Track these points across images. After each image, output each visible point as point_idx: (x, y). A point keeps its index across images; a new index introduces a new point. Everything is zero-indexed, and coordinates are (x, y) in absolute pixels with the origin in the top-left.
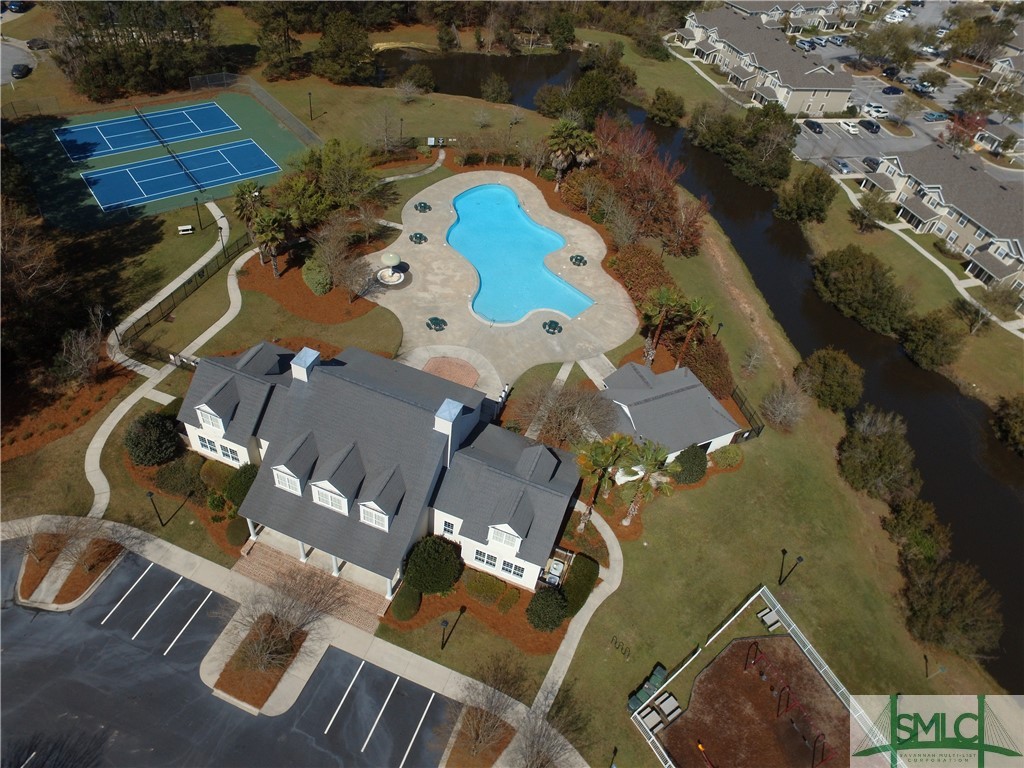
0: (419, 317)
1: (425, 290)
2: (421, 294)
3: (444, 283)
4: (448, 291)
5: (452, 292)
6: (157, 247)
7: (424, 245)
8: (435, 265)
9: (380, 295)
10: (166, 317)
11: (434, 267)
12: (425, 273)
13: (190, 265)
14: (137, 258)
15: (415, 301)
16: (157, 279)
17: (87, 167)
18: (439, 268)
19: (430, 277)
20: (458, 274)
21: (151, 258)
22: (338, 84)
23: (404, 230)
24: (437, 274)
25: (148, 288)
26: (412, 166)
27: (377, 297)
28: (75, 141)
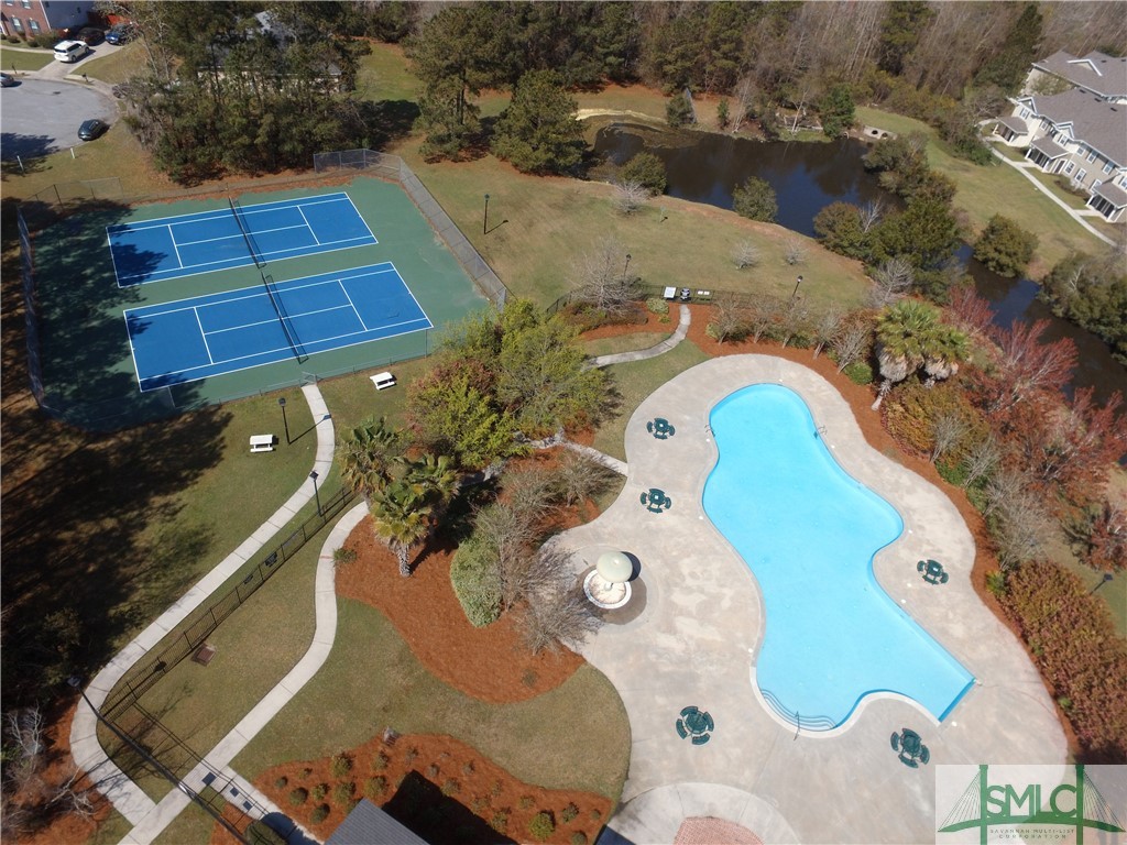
0: (660, 700)
1: (671, 629)
2: (664, 640)
3: (704, 613)
4: (712, 634)
5: (719, 639)
6: (210, 476)
7: (666, 517)
8: (686, 566)
9: (588, 636)
10: (197, 652)
11: (685, 571)
12: (669, 586)
13: (258, 525)
14: (172, 498)
15: (652, 657)
16: (196, 551)
17: (137, 299)
18: (693, 575)
19: (678, 598)
20: (728, 592)
21: (196, 501)
22: (525, 173)
23: (631, 478)
24: (689, 590)
25: (178, 572)
26: (639, 338)
27: (582, 639)
28: (132, 247)
